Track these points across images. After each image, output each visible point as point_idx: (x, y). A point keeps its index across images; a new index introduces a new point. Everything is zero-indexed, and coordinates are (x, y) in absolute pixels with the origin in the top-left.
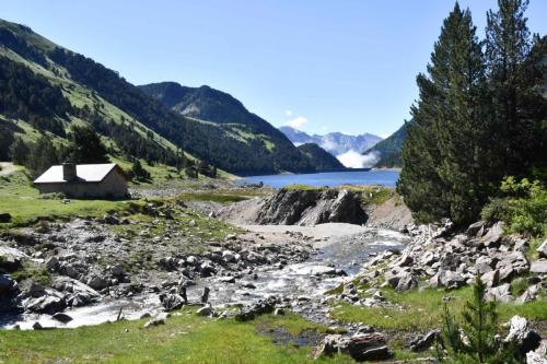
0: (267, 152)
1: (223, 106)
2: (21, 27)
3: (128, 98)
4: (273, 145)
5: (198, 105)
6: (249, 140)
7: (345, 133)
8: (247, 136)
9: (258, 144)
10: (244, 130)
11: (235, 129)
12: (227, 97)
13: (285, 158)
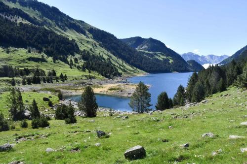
0: (169, 64)
1: (157, 46)
2: (81, 21)
3: (112, 44)
4: (172, 61)
5: (147, 45)
6: (164, 59)
7: (215, 55)
8: (163, 57)
9: (166, 61)
10: (163, 55)
11: (159, 55)
12: (159, 42)
13: (176, 66)
